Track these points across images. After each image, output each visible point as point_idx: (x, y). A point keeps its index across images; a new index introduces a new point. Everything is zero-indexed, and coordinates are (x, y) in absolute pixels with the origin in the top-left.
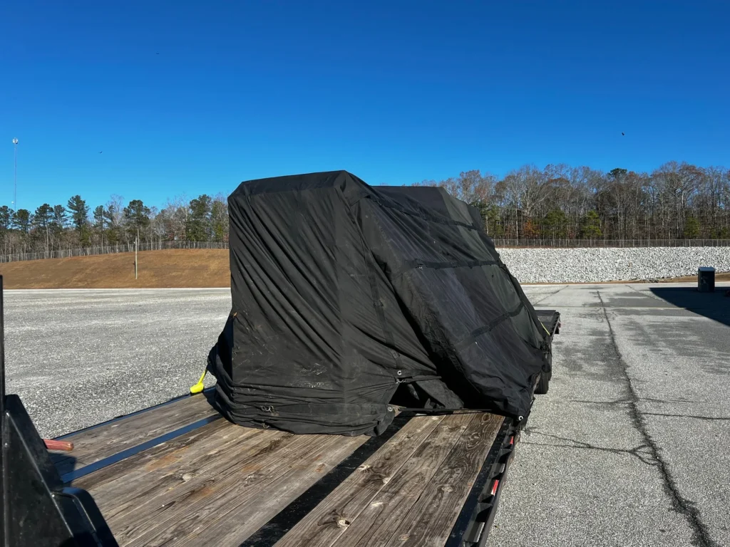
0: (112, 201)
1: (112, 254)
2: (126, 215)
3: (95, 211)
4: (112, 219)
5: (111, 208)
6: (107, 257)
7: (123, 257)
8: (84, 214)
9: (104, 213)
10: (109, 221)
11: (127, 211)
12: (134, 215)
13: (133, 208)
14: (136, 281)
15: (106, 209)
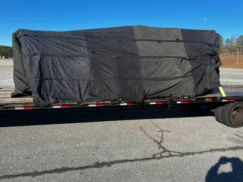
0: (233, 36)
1: (230, 56)
2: (237, 41)
3: (226, 40)
4: (232, 43)
5: (232, 39)
6: (228, 57)
7: (233, 57)
8: (222, 42)
9: (229, 41)
10: (231, 44)
11: (238, 40)
12: (240, 41)
13: (240, 38)
14: (237, 66)
15: (230, 40)
